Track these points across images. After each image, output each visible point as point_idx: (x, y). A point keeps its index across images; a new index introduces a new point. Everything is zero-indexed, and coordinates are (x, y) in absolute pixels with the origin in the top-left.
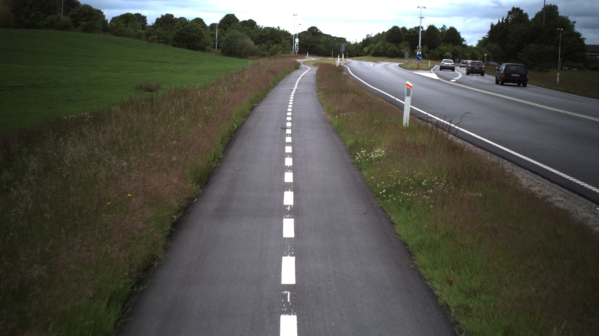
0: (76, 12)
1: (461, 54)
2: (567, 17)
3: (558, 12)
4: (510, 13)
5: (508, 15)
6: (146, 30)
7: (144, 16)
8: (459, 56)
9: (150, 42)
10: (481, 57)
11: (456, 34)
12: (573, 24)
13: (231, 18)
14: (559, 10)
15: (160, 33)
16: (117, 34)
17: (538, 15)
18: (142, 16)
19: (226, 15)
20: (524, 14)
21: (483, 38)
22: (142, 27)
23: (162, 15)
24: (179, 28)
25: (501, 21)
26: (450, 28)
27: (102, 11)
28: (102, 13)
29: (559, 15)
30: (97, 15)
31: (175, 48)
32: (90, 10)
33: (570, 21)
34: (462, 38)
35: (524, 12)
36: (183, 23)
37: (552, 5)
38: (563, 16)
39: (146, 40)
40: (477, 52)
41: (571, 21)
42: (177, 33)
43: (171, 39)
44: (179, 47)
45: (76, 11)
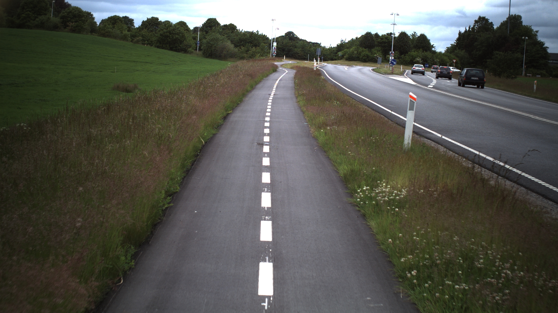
0: (65, 14)
1: (430, 59)
2: (530, 27)
3: (522, 22)
4: (476, 22)
5: (475, 23)
6: (132, 32)
7: (131, 19)
8: (428, 62)
9: (135, 43)
10: (450, 63)
11: (426, 41)
12: (535, 33)
13: (212, 22)
14: (523, 20)
15: (145, 35)
16: (104, 35)
17: (504, 25)
18: (130, 19)
19: (208, 19)
20: (490, 23)
21: (451, 45)
22: (128, 29)
23: (148, 19)
24: (162, 31)
25: (468, 29)
26: (420, 35)
27: (92, 13)
28: (92, 15)
29: (523, 24)
30: (85, 17)
31: (158, 49)
32: (80, 12)
33: (533, 30)
34: (432, 45)
35: (490, 21)
36: (166, 26)
37: (517, 15)
38: (527, 25)
39: (132, 41)
40: (445, 58)
41: (535, 31)
42: (161, 35)
43: (155, 41)
44: (163, 48)
45: (66, 12)
